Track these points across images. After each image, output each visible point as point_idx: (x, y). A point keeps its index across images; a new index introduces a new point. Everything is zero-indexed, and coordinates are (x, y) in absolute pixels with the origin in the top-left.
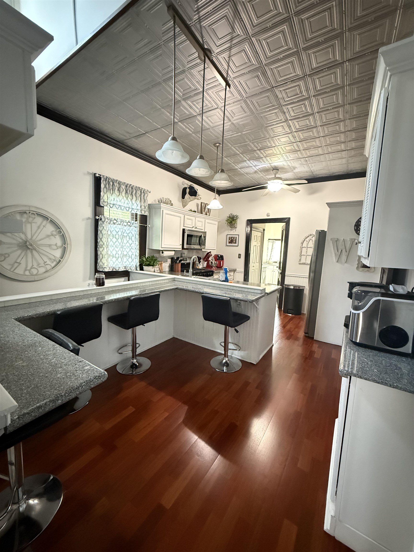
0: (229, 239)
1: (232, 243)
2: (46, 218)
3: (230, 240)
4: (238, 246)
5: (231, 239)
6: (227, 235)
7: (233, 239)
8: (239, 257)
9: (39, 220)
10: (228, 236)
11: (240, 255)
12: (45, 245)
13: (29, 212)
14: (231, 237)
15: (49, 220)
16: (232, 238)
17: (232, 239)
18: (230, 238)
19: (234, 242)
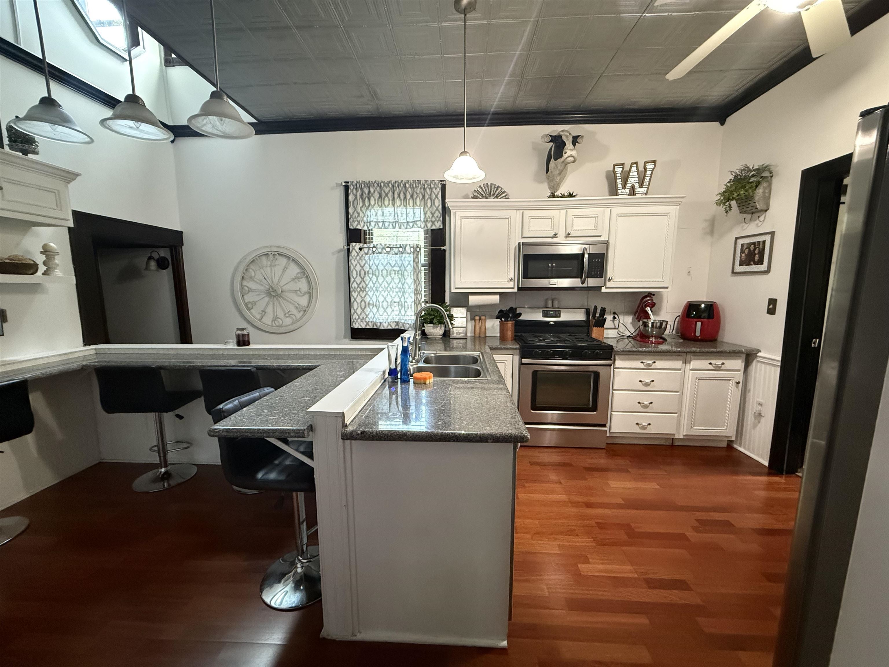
0: (742, 252)
1: (749, 264)
2: (288, 257)
3: (743, 255)
4: (768, 271)
5: (747, 251)
6: (737, 239)
7: (755, 249)
8: (771, 311)
9: (283, 261)
10: (740, 242)
11: (773, 302)
12: (290, 291)
13: (271, 253)
14: (749, 245)
15: (291, 260)
16: (752, 248)
17: (750, 250)
18: (745, 247)
19: (757, 258)
